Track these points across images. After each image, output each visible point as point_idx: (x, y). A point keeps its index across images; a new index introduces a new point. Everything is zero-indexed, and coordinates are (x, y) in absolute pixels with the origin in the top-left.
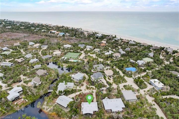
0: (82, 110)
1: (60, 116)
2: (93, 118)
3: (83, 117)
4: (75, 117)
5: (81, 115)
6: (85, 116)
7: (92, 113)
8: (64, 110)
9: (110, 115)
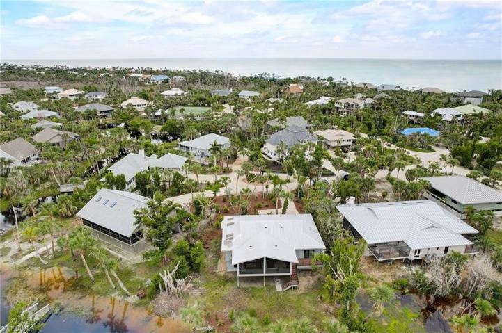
0: (224, 248)
1: (82, 286)
2: (299, 292)
3: (229, 287)
4: (180, 282)
5: (219, 277)
6: (245, 285)
7: (293, 259)
8: (120, 256)
9: (399, 273)
